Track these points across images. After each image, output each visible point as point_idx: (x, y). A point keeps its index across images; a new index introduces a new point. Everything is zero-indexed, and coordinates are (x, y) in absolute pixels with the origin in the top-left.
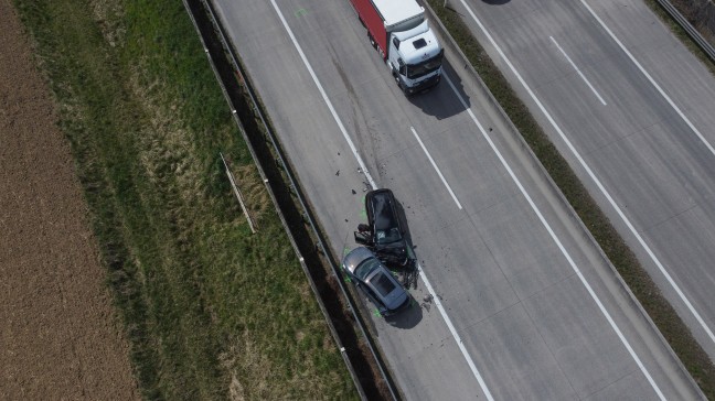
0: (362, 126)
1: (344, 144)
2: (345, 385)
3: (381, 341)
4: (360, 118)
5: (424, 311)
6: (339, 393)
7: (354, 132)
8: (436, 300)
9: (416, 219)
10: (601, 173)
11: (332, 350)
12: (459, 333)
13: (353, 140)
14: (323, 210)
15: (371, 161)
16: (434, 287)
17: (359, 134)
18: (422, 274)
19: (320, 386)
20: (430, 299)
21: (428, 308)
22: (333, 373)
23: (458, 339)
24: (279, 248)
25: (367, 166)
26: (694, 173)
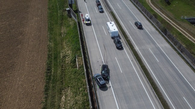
0: (106, 55)
1: (101, 57)
2: (87, 99)
3: (97, 92)
4: (106, 54)
5: (108, 89)
6: (85, 100)
7: (103, 56)
8: (112, 87)
9: (112, 73)
10: (155, 73)
11: (86, 92)
12: (115, 94)
13: (103, 57)
14: (93, 67)
15: (106, 61)
16: (112, 85)
17: (104, 56)
18: (110, 82)
19: (81, 99)
20: (110, 87)
21: (109, 88)
22: (85, 97)
23: (114, 96)
24: (82, 72)
25: (104, 62)
26: (177, 78)
